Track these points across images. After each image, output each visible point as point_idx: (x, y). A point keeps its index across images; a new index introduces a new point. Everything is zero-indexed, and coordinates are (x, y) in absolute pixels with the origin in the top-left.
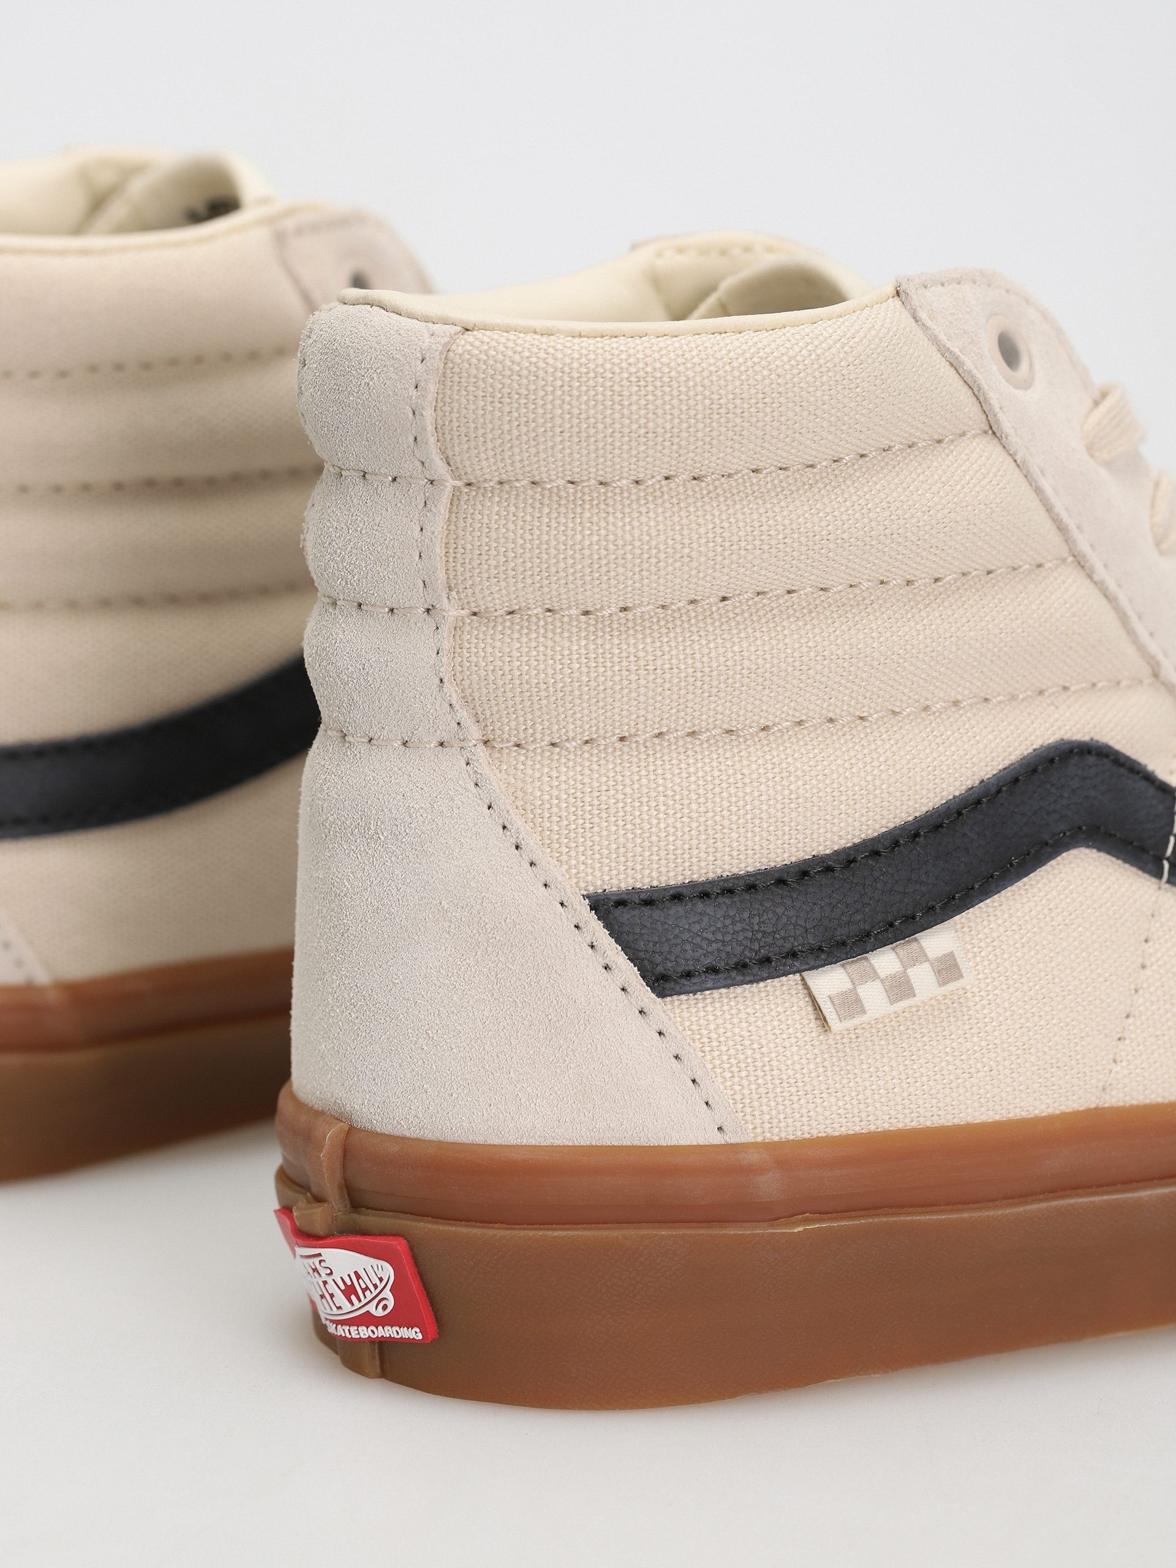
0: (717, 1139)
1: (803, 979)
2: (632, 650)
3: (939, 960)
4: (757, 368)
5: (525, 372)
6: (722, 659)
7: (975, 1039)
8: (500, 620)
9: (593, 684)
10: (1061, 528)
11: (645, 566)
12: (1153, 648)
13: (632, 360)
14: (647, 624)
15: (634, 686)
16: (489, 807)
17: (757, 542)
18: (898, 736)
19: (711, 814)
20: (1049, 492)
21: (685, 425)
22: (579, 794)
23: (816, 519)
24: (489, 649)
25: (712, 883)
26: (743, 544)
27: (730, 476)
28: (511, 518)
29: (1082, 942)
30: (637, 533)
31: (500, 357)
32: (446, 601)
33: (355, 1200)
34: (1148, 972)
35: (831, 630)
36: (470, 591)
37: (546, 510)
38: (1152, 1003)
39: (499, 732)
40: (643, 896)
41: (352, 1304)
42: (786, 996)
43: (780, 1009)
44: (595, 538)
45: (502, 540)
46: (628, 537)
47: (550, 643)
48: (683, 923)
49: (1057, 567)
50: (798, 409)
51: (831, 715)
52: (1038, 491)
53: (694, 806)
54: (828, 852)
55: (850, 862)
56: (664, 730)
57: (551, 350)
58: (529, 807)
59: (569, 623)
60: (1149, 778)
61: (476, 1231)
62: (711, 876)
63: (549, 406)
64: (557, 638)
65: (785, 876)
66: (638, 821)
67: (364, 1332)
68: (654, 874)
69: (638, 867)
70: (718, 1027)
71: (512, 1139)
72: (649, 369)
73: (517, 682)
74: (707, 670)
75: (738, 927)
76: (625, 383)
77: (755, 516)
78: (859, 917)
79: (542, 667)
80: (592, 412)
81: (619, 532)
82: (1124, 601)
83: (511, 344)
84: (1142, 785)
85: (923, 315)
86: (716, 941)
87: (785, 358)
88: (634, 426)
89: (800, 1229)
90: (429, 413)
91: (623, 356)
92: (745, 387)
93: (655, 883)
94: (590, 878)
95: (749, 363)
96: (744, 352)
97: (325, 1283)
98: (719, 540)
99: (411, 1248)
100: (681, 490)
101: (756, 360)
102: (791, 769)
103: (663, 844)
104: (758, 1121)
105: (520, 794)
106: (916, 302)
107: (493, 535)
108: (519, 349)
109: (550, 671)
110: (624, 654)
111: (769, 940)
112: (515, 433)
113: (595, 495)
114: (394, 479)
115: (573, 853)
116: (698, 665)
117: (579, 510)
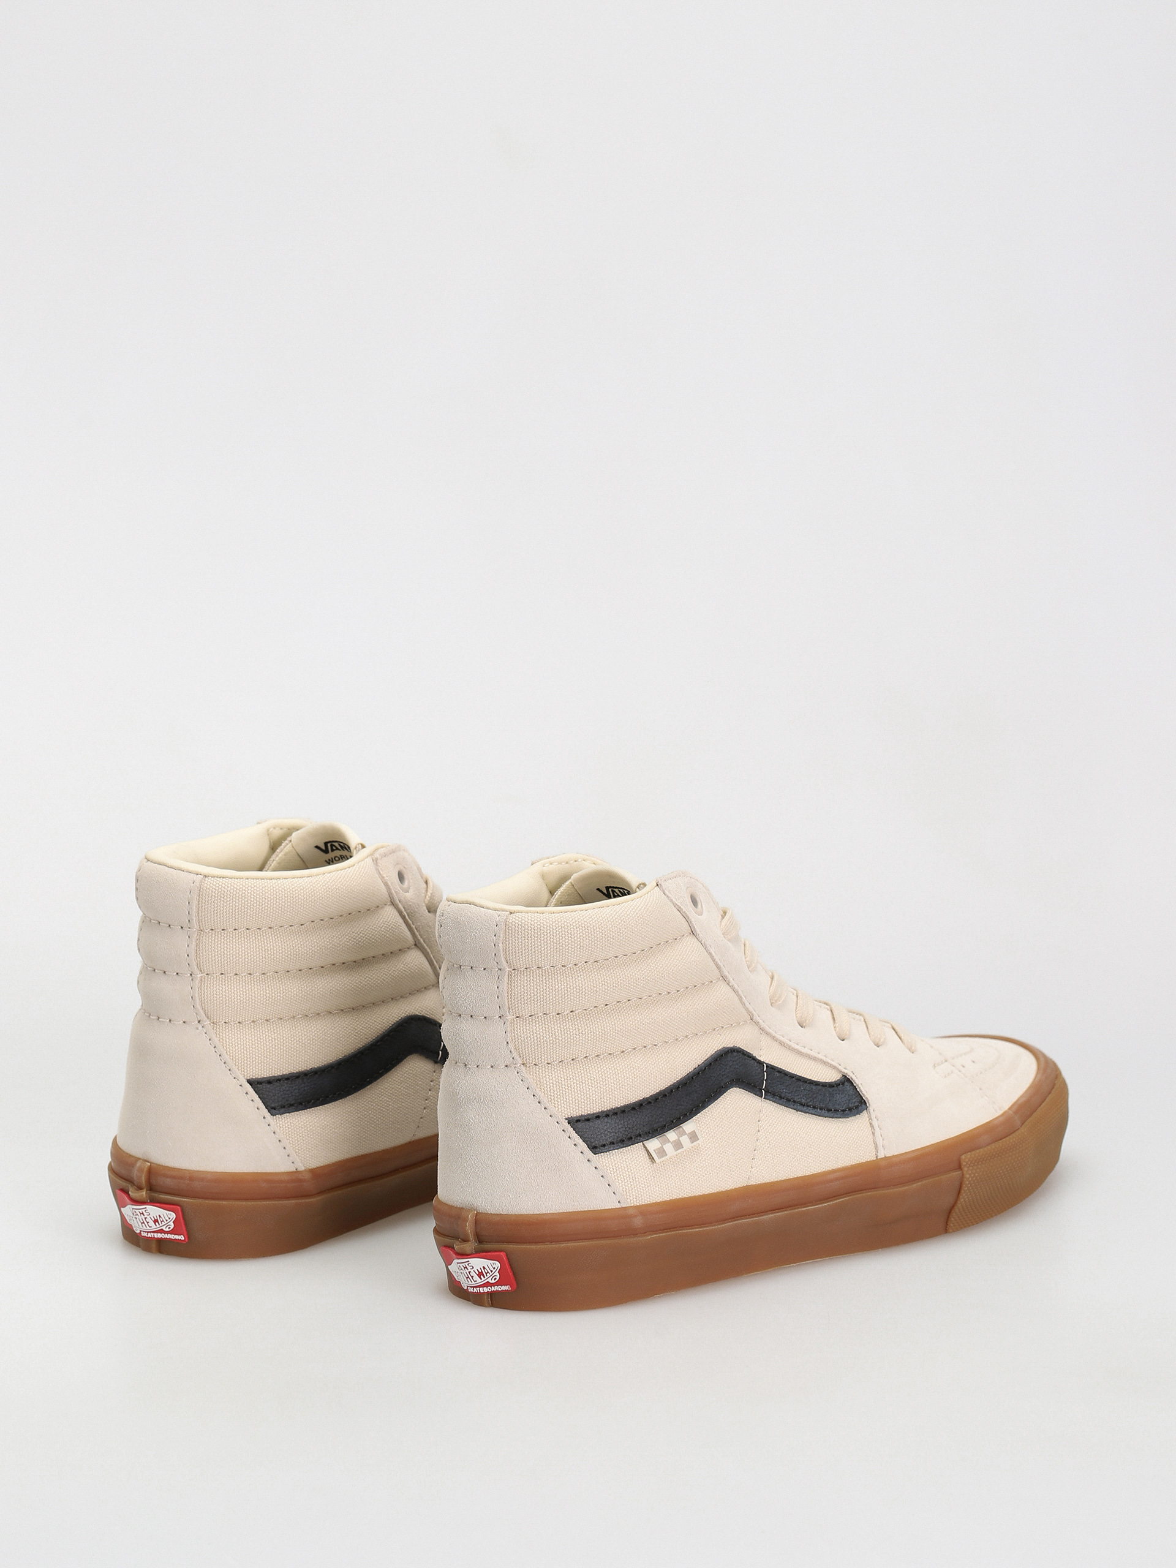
0: (618, 1206)
1: (643, 1144)
2: (576, 1027)
3: (690, 1133)
4: (617, 920)
5: (536, 928)
6: (608, 1028)
7: (704, 1162)
8: (527, 1019)
9: (563, 1040)
10: (718, 967)
11: (581, 995)
12: (751, 1009)
13: (574, 921)
14: (580, 1016)
15: (578, 1040)
16: (528, 1088)
17: (619, 984)
18: (669, 1051)
19: (607, 1085)
20: (714, 954)
21: (593, 943)
22: (560, 1081)
23: (638, 973)
24: (525, 1030)
25: (609, 1111)
26: (614, 985)
27: (607, 959)
28: (532, 981)
29: (737, 1123)
30: (577, 984)
31: (526, 923)
32: (508, 1013)
33: (480, 1239)
34: (761, 1133)
35: (645, 1013)
36: (517, 1009)
37: (544, 978)
38: (763, 1145)
39: (528, 1060)
40: (586, 1118)
41: (481, 1279)
42: (638, 1151)
43: (636, 1156)
44: (563, 987)
45: (529, 990)
46: (574, 986)
47: (547, 1026)
48: (601, 1126)
49: (717, 982)
50: (631, 933)
51: (645, 1045)
52: (710, 954)
53: (601, 1083)
54: (648, 1096)
55: (657, 1099)
56: (588, 1055)
57: (545, 919)
58: (542, 1087)
59: (553, 1018)
60: (754, 1059)
61: (533, 1247)
62: (608, 1108)
63: (545, 940)
64: (549, 1024)
65: (635, 1106)
66: (582, 1090)
67: (486, 1290)
68: (589, 1109)
69: (583, 1107)
70: (615, 1164)
71: (543, 1211)
72: (580, 924)
73: (536, 1041)
74: (603, 1032)
75: (620, 1126)
76: (572, 929)
77: (618, 974)
78: (662, 1119)
79: (545, 1035)
80: (561, 941)
81: (571, 984)
82: (740, 992)
83: (530, 918)
84: (753, 1061)
85: (667, 893)
86: (613, 1132)
87: (626, 915)
88: (576, 945)
89: (650, 1237)
90: (501, 945)
91: (570, 920)
92: (613, 927)
93: (589, 1113)
94: (566, 1112)
95: (614, 918)
96: (612, 914)
97: (469, 1272)
98: (606, 984)
99: (507, 1255)
100: (591, 966)
101: (616, 917)
102: (634, 1066)
103: (591, 1098)
104: (631, 1198)
105: (538, 1083)
106: (664, 888)
107: (525, 988)
108: (533, 919)
109: (548, 1037)
110: (574, 1028)
111: (631, 1131)
112: (533, 950)
113: (561, 971)
114: (485, 969)
115: (559, 1103)
116: (600, 1030)
117: (556, 977)
